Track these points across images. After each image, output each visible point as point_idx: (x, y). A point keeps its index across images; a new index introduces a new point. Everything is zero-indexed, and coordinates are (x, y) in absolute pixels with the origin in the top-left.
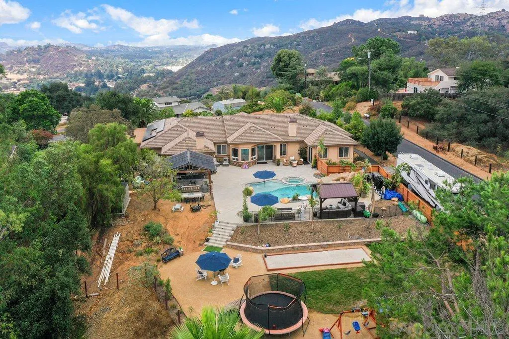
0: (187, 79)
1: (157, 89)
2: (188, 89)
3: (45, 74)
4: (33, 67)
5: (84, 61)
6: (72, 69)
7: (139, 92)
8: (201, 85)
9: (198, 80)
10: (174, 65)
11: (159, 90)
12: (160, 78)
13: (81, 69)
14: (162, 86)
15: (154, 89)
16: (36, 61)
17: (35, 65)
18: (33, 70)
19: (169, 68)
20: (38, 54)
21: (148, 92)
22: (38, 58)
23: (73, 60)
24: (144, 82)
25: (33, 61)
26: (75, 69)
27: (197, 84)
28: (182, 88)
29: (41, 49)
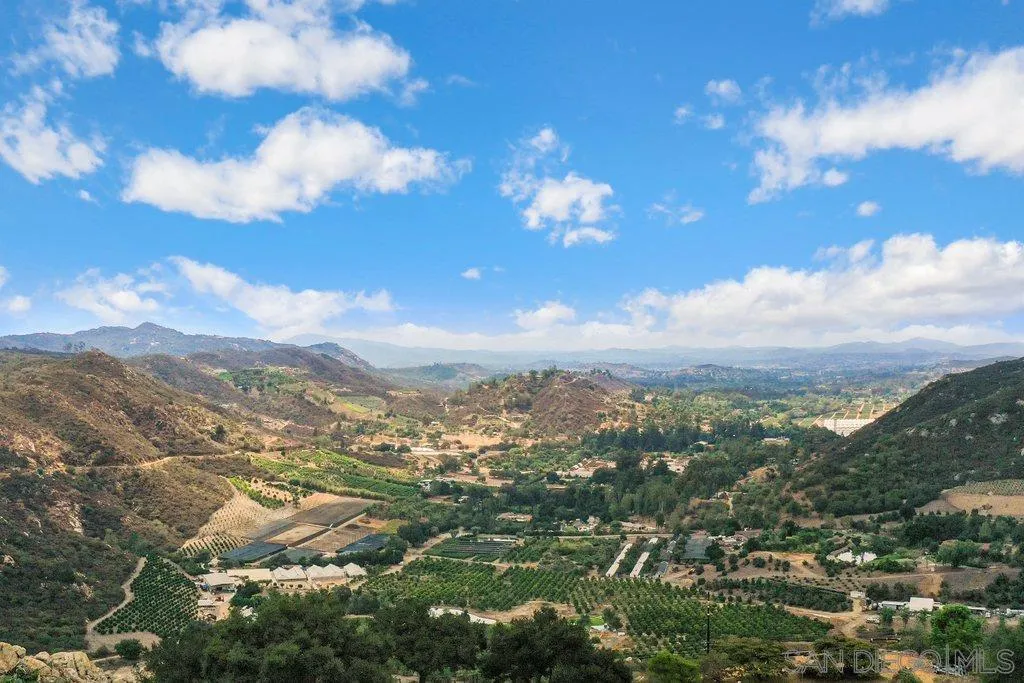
0: (873, 460)
1: (789, 485)
2: (874, 491)
3: (537, 436)
4: (516, 420)
5: (625, 405)
6: (597, 424)
7: (744, 491)
8: (915, 480)
9: (907, 464)
10: (840, 416)
11: (795, 489)
12: (801, 452)
13: (616, 424)
14: (802, 479)
15: (781, 486)
16: (523, 406)
17: (520, 416)
18: (516, 426)
19: (829, 424)
20: (529, 390)
21: (766, 493)
22: (528, 400)
23: (600, 404)
24: (761, 461)
25: (517, 406)
26: (603, 426)
27: (902, 477)
28: (859, 487)
29: (535, 379)
